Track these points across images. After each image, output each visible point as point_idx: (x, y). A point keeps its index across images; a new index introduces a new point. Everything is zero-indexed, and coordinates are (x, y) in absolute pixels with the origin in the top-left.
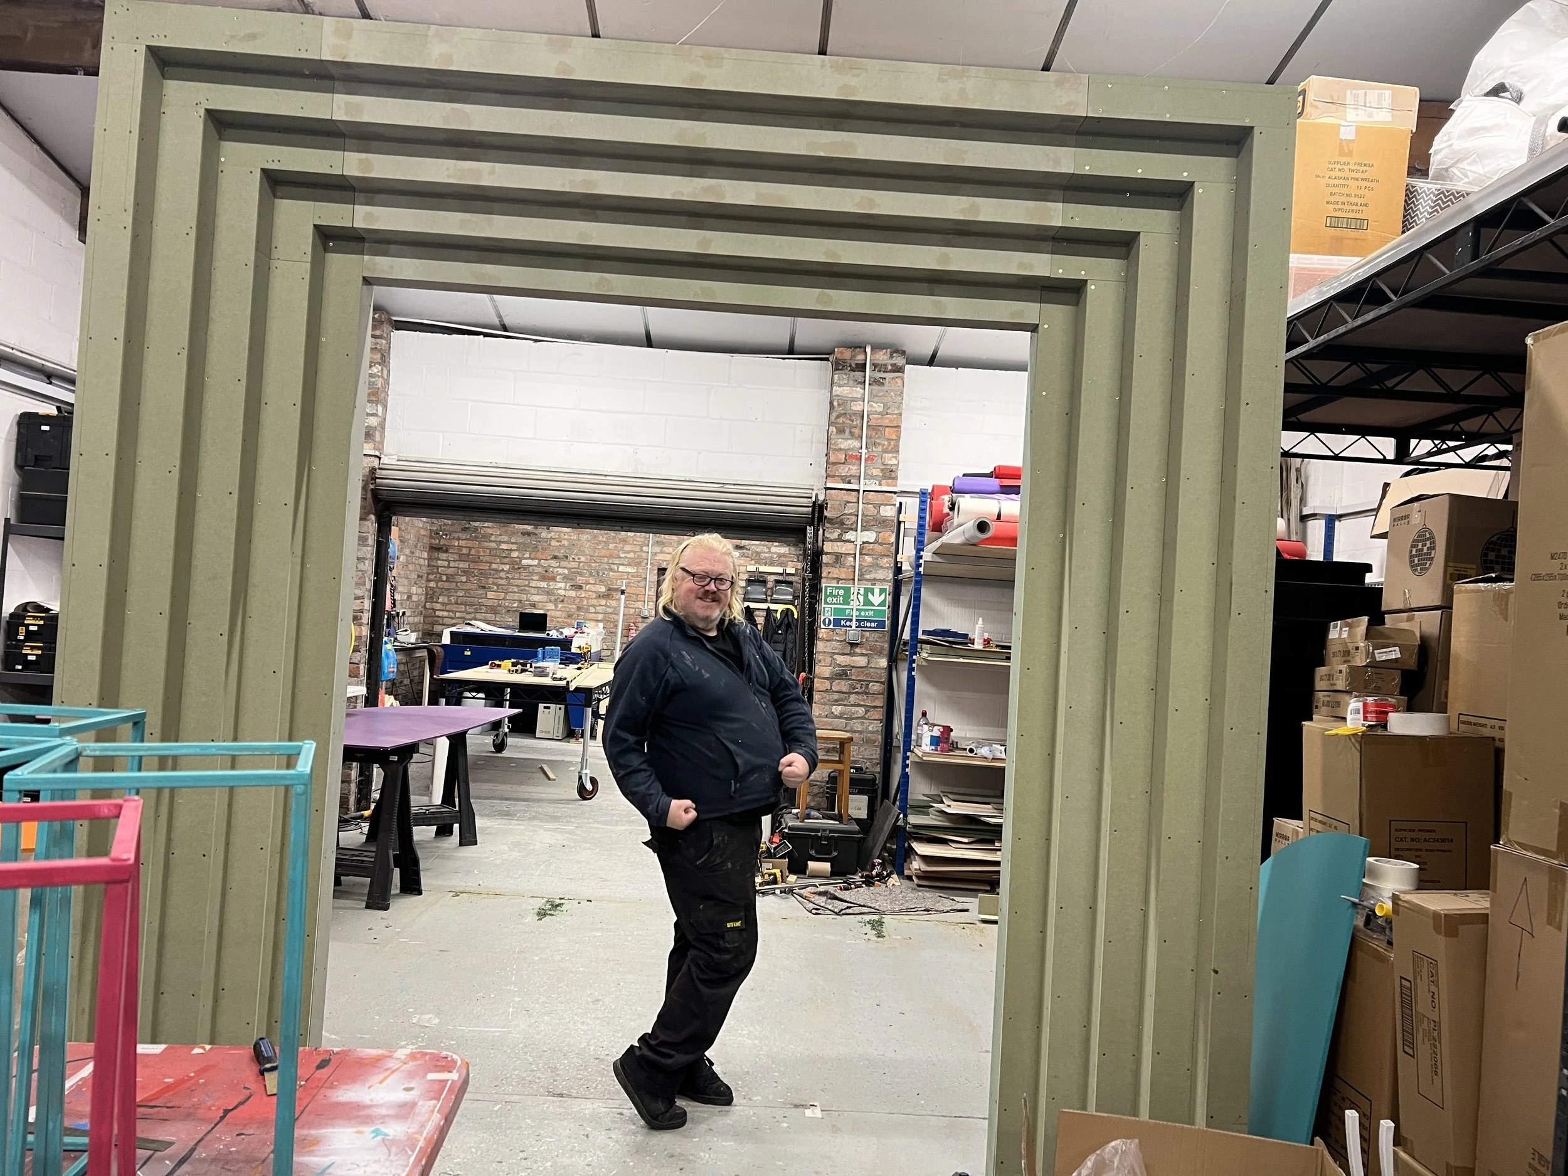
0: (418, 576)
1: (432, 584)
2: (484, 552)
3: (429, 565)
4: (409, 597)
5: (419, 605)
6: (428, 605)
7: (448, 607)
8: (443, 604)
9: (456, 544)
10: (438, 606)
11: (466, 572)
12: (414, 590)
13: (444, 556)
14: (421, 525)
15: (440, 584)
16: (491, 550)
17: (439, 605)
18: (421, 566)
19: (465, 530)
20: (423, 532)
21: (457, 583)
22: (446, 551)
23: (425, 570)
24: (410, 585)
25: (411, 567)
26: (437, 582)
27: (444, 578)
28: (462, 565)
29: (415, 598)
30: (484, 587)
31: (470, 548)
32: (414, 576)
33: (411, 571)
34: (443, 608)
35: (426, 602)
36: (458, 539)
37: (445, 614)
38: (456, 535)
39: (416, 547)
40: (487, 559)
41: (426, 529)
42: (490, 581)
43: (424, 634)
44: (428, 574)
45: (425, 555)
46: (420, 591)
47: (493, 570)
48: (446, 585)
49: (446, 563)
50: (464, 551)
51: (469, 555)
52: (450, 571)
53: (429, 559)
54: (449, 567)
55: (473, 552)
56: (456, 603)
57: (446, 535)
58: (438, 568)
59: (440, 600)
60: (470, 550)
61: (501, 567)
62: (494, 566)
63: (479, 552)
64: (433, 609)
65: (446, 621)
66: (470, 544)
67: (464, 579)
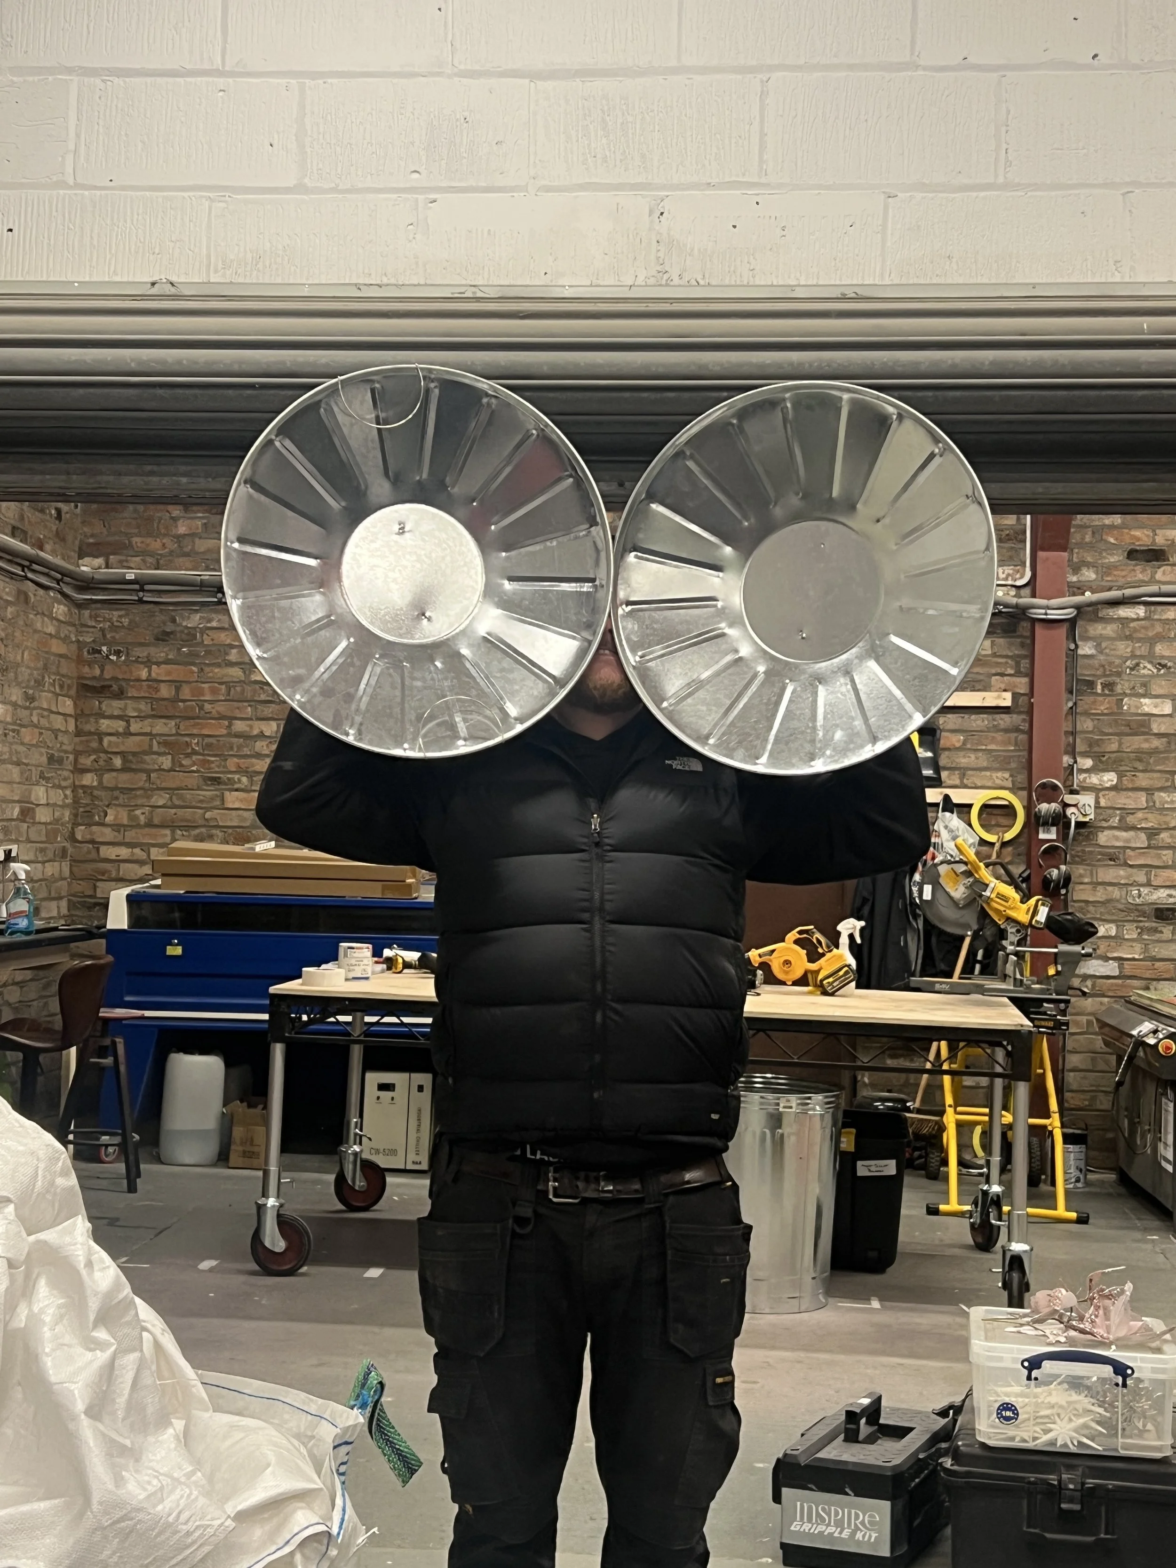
0: (51, 759)
1: (89, 779)
2: (214, 691)
3: (78, 733)
4: (27, 813)
5: (56, 832)
6: (80, 833)
7: (130, 836)
8: (117, 827)
9: (144, 674)
10: (108, 834)
11: (170, 746)
12: (40, 794)
13: (114, 706)
14: (51, 629)
15: (106, 776)
16: (229, 685)
17: (108, 830)
18: (56, 732)
19: (163, 637)
20: (57, 647)
21: (148, 772)
22: (120, 695)
23: (67, 743)
24: (27, 780)
25: (28, 735)
26: (100, 772)
27: (118, 762)
28: (161, 727)
29: (43, 815)
30: (216, 781)
31: (178, 685)
32: (39, 758)
33: (30, 746)
34: (120, 838)
35: (76, 824)
36: (148, 663)
37: (124, 852)
38: (141, 653)
39: (39, 683)
40: (221, 708)
41: (66, 640)
42: (232, 764)
43: (71, 905)
44: (77, 754)
45: (67, 705)
46: (57, 796)
47: (238, 735)
48: (124, 779)
49: (120, 726)
50: (165, 691)
51: (176, 700)
52: (131, 744)
53: (80, 715)
54: (128, 733)
55: (186, 692)
56: (150, 824)
57: (118, 653)
58: (100, 735)
59: (109, 819)
60: (178, 689)
61: (258, 727)
62: (239, 726)
63: (201, 692)
64: (92, 842)
65: (127, 869)
66: (177, 672)
67: (166, 762)
